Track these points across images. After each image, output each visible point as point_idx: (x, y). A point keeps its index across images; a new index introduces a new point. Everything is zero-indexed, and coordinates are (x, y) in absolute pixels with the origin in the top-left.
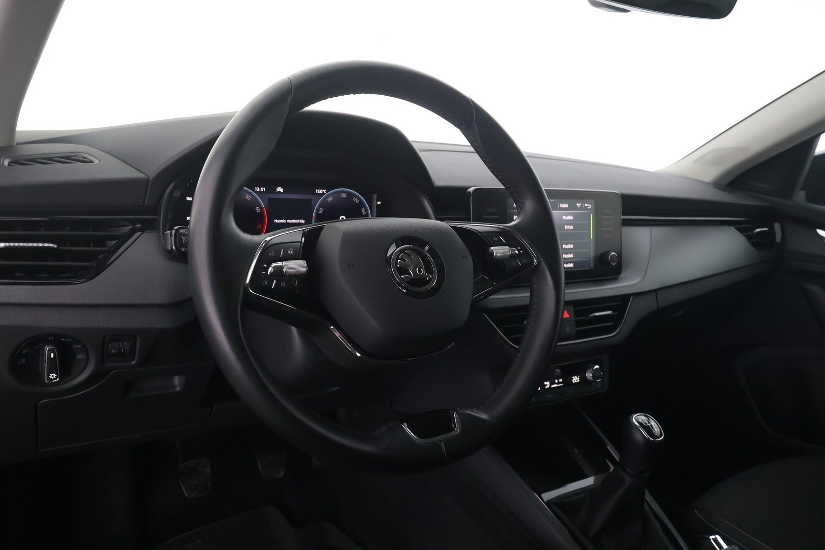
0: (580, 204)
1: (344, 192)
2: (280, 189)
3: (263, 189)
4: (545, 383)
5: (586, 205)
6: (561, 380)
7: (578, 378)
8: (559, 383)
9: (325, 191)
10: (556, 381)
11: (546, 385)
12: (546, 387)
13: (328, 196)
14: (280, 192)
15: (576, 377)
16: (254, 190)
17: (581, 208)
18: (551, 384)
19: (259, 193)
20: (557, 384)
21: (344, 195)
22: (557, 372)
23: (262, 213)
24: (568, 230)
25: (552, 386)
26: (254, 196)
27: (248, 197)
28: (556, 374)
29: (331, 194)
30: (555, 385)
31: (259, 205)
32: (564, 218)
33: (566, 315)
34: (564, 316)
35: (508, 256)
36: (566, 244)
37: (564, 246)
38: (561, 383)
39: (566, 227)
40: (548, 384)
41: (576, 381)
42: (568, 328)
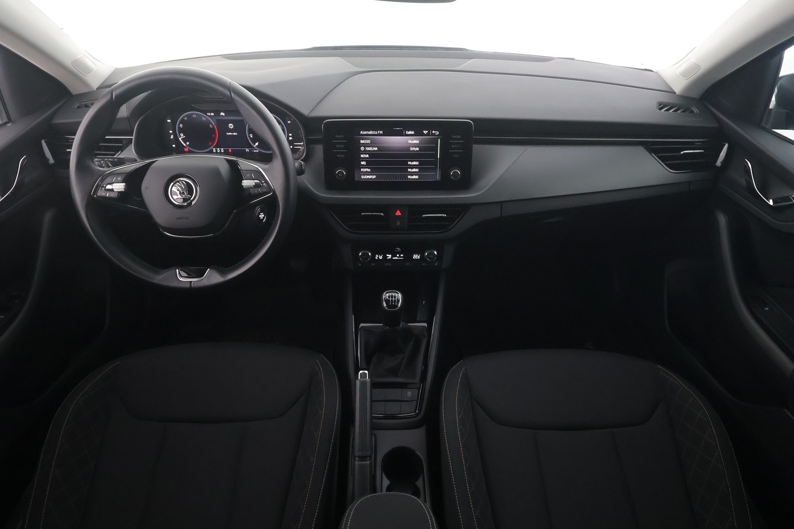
0: (427, 132)
2: (222, 114)
3: (212, 114)
4: (387, 255)
5: (433, 132)
6: (402, 255)
7: (419, 256)
8: (400, 257)
10: (398, 255)
12: (388, 258)
14: (222, 115)
15: (417, 255)
16: (207, 115)
17: (428, 134)
18: (392, 257)
19: (210, 116)
20: (398, 257)
23: (214, 128)
24: (414, 151)
25: (394, 258)
26: (207, 118)
27: (204, 119)
30: (396, 258)
31: (211, 124)
32: (410, 141)
33: (398, 213)
34: (397, 214)
35: (253, 186)
36: (412, 161)
37: (409, 163)
38: (402, 257)
39: (411, 149)
40: (390, 256)
41: (416, 257)
42: (398, 222)
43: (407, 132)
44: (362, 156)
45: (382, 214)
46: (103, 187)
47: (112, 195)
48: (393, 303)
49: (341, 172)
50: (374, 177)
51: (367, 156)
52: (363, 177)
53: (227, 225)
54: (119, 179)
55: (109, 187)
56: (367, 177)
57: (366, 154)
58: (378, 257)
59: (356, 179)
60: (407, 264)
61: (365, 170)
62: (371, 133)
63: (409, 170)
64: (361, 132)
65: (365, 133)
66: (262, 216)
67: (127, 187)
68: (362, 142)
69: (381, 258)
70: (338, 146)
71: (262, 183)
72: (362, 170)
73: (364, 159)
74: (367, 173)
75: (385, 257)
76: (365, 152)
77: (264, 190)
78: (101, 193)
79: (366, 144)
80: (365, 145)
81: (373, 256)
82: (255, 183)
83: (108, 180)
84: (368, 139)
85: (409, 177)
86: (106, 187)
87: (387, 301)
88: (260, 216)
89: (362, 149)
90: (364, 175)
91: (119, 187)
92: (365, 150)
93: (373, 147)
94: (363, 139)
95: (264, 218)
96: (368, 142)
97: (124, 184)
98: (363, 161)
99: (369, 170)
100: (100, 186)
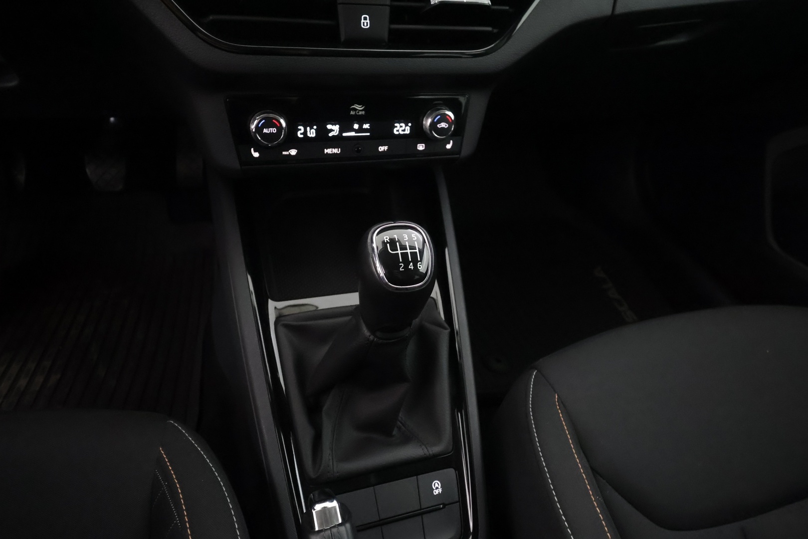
4: (329, 127)
6: (366, 126)
7: (408, 128)
8: (361, 130)
10: (356, 126)
11: (332, 130)
12: (330, 135)
15: (403, 125)
18: (342, 130)
20: (356, 131)
22: (355, 110)
25: (344, 134)
28: (352, 113)
30: (353, 134)
38: (366, 130)
40: (336, 128)
41: (402, 131)
42: (365, 19)
48: (411, 266)
58: (305, 133)
60: (382, 149)
69: (312, 133)
75: (322, 133)
81: (292, 129)
87: (388, 259)
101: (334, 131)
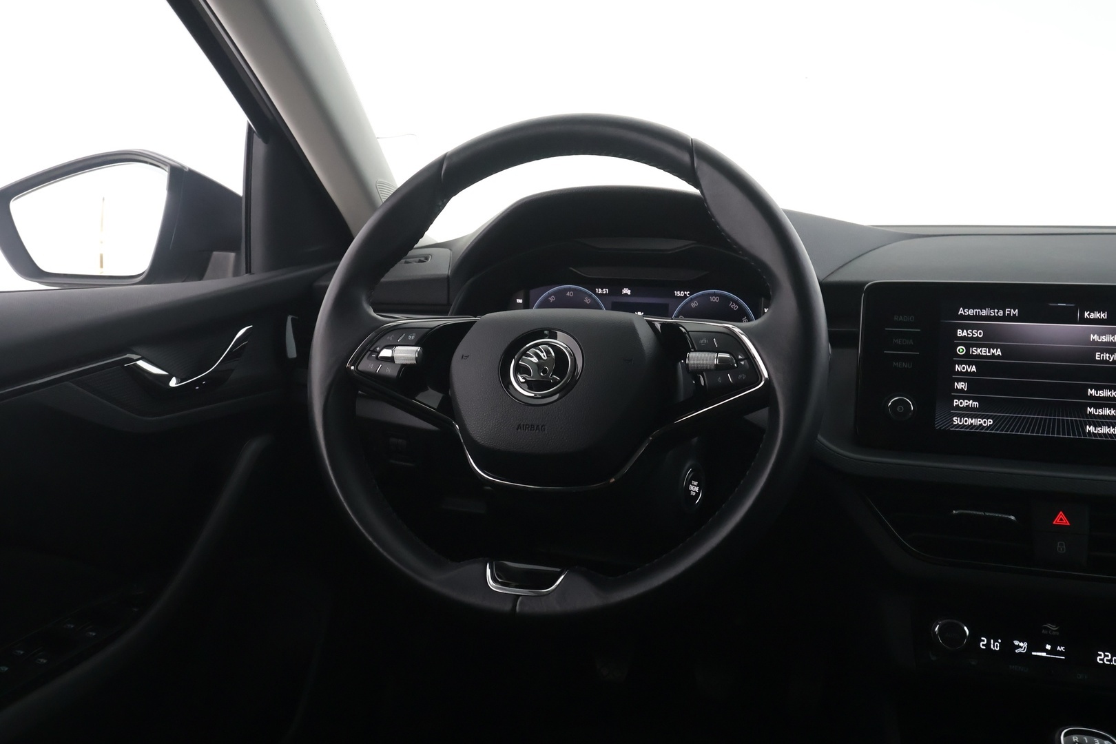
1: (715, 295)
2: (626, 291)
3: (605, 291)
4: (1016, 643)
6: (1061, 649)
8: (1053, 651)
9: (687, 293)
10: (1049, 646)
11: (1019, 647)
12: (1017, 651)
13: (692, 300)
14: (626, 294)
18: (1030, 649)
19: (600, 295)
20: (1047, 652)
21: (716, 299)
22: (1047, 629)
24: (1105, 361)
25: (1033, 654)
26: (595, 300)
27: (587, 301)
28: (1044, 632)
29: (697, 297)
30: (1044, 654)
32: (1094, 337)
33: (1061, 519)
34: (1057, 522)
35: (713, 367)
36: (1098, 388)
37: (1092, 392)
38: (1060, 653)
39: (1098, 356)
40: (1024, 645)
41: (1107, 660)
42: (1061, 545)
43: (1086, 314)
44: (959, 368)
45: (1013, 518)
46: (374, 351)
47: (390, 371)
49: (900, 402)
50: (989, 422)
51: (974, 369)
52: (956, 421)
53: (626, 469)
54: (411, 338)
55: (386, 353)
56: (970, 421)
57: (969, 364)
58: (988, 645)
59: (939, 424)
60: (1078, 676)
61: (965, 403)
62: (984, 313)
63: (1091, 410)
64: (961, 311)
65: (971, 312)
66: (694, 489)
67: (421, 359)
68: (960, 333)
69: (996, 646)
70: (898, 341)
71: (738, 361)
72: (956, 402)
73: (963, 377)
74: (968, 412)
75: (1008, 647)
76: (968, 359)
77: (742, 376)
78: (367, 365)
79: (972, 338)
80: (969, 343)
81: (975, 638)
82: (721, 359)
83: (390, 338)
84: (977, 327)
85: (1090, 428)
86: (379, 353)
88: (691, 488)
89: (961, 350)
90: (961, 416)
91: (406, 353)
92: (967, 354)
93: (989, 347)
94: (964, 327)
95: (698, 494)
96: (978, 334)
97: (418, 349)
98: (959, 381)
99: (976, 404)
100: (369, 350)
101: (1022, 648)
